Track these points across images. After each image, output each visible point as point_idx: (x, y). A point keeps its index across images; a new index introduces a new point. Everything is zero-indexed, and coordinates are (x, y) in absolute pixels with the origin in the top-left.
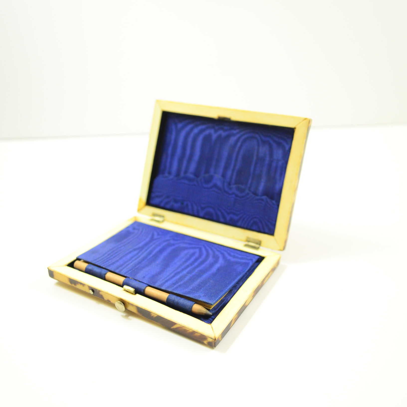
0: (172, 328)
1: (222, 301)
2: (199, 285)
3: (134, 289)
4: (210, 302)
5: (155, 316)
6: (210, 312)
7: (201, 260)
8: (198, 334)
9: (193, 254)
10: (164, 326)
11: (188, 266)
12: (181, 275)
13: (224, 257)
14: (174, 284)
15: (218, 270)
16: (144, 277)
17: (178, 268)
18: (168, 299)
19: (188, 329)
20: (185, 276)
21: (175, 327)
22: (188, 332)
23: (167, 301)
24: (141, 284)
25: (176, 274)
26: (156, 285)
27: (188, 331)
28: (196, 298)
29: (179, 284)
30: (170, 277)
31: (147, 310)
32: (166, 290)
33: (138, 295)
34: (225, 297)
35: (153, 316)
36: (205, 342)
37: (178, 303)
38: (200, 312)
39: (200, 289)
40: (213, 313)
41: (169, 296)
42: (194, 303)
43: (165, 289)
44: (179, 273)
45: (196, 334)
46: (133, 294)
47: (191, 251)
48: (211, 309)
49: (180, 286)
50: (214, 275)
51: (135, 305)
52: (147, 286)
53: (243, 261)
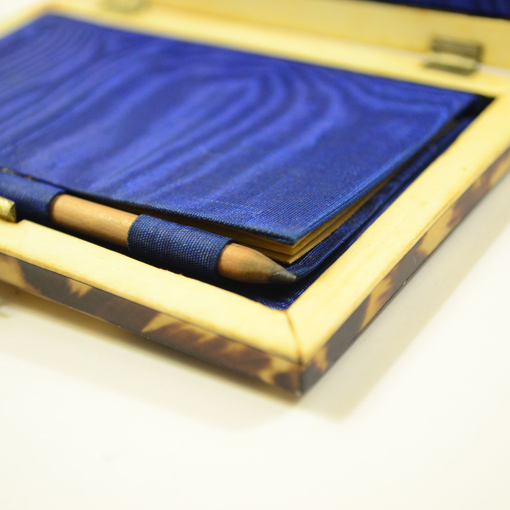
0: (146, 329)
1: (335, 236)
2: (251, 185)
3: (13, 203)
4: (284, 232)
5: (85, 289)
6: (289, 270)
7: (262, 112)
8: (238, 347)
9: (239, 94)
10: (118, 325)
11: (216, 131)
12: (188, 157)
13: (347, 98)
14: (160, 184)
15: (324, 138)
16: (52, 167)
17: (179, 136)
18: (133, 231)
19: (199, 330)
20: (201, 161)
21: (154, 325)
22: (201, 340)
23: (129, 239)
24: (41, 187)
25: (169, 156)
26: (92, 190)
27: (201, 336)
28: (236, 223)
29: (179, 183)
30: (145, 163)
31: (53, 270)
32: (125, 202)
33: (27, 225)
34: (346, 223)
35: (76, 294)
36: (266, 375)
37: (167, 243)
38: (251, 269)
39: (253, 194)
40: (298, 276)
41: (137, 221)
42: (227, 239)
43: (123, 200)
44: (181, 151)
45: (231, 347)
46: (7, 220)
47: (232, 86)
48: (291, 261)
49: (178, 189)
50: (307, 153)
51: (13, 255)
52: (60, 194)
53: (418, 109)
